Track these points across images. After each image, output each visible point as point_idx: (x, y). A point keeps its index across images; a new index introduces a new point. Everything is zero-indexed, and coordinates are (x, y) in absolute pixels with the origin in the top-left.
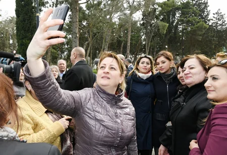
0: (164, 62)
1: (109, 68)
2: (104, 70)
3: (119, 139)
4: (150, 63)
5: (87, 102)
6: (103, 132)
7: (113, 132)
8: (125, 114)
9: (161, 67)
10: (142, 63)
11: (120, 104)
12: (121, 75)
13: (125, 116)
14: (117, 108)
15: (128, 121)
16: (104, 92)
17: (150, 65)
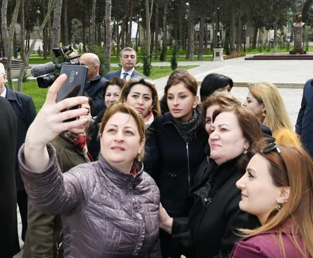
0: (182, 97)
1: (123, 131)
2: (114, 134)
3: (141, 244)
4: (150, 96)
5: (92, 189)
6: (117, 237)
7: (133, 234)
8: (146, 203)
9: (177, 105)
10: (134, 96)
11: (139, 186)
12: (141, 141)
13: (146, 205)
14: (135, 194)
15: (151, 213)
16: (115, 171)
17: (150, 102)
